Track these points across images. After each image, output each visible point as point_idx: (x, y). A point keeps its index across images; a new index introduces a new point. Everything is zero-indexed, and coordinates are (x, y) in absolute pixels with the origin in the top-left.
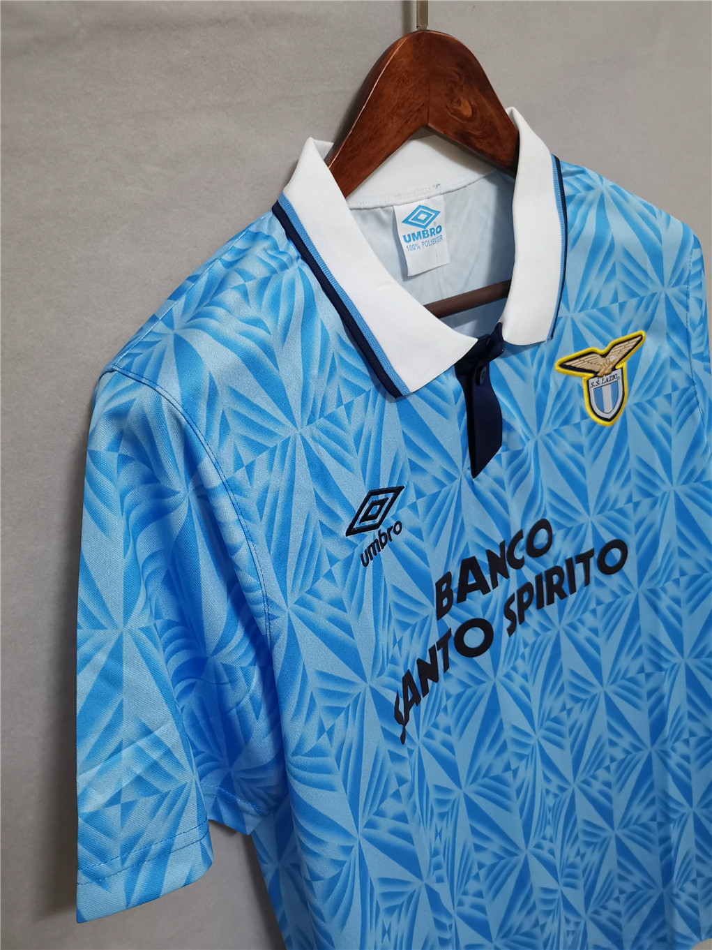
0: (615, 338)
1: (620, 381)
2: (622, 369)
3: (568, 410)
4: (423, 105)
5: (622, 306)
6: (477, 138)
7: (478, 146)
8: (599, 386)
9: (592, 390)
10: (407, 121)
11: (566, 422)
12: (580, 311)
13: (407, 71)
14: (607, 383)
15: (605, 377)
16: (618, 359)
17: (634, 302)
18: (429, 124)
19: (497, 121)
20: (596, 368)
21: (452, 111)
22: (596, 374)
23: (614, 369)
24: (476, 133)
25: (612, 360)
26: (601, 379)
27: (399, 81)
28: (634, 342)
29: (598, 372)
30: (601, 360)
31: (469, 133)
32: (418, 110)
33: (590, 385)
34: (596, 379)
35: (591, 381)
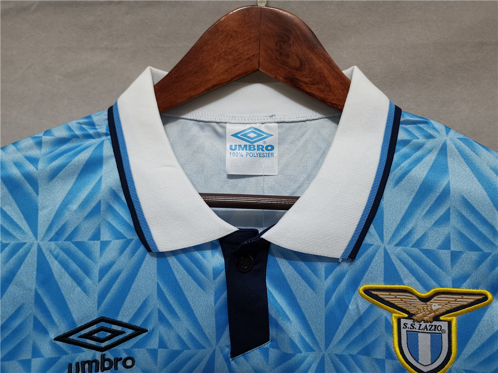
0: (441, 286)
1: (445, 337)
2: (450, 323)
3: (370, 340)
4: (253, 56)
5: (455, 256)
6: (306, 83)
7: (307, 90)
8: (414, 330)
9: (404, 332)
10: (236, 65)
11: (367, 351)
12: (397, 245)
13: (235, 31)
14: (425, 331)
15: (423, 325)
16: (444, 310)
17: (473, 256)
18: (260, 69)
19: (326, 72)
20: (412, 310)
21: (282, 62)
22: (410, 316)
23: (437, 318)
24: (306, 80)
25: (434, 308)
26: (417, 325)
27: (226, 36)
28: (471, 299)
29: (414, 315)
30: (420, 304)
31: (297, 79)
32: (248, 58)
33: (402, 326)
34: (410, 322)
35: (403, 321)
